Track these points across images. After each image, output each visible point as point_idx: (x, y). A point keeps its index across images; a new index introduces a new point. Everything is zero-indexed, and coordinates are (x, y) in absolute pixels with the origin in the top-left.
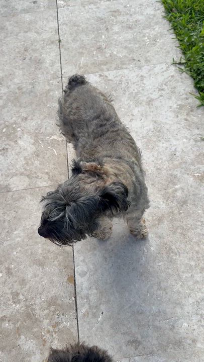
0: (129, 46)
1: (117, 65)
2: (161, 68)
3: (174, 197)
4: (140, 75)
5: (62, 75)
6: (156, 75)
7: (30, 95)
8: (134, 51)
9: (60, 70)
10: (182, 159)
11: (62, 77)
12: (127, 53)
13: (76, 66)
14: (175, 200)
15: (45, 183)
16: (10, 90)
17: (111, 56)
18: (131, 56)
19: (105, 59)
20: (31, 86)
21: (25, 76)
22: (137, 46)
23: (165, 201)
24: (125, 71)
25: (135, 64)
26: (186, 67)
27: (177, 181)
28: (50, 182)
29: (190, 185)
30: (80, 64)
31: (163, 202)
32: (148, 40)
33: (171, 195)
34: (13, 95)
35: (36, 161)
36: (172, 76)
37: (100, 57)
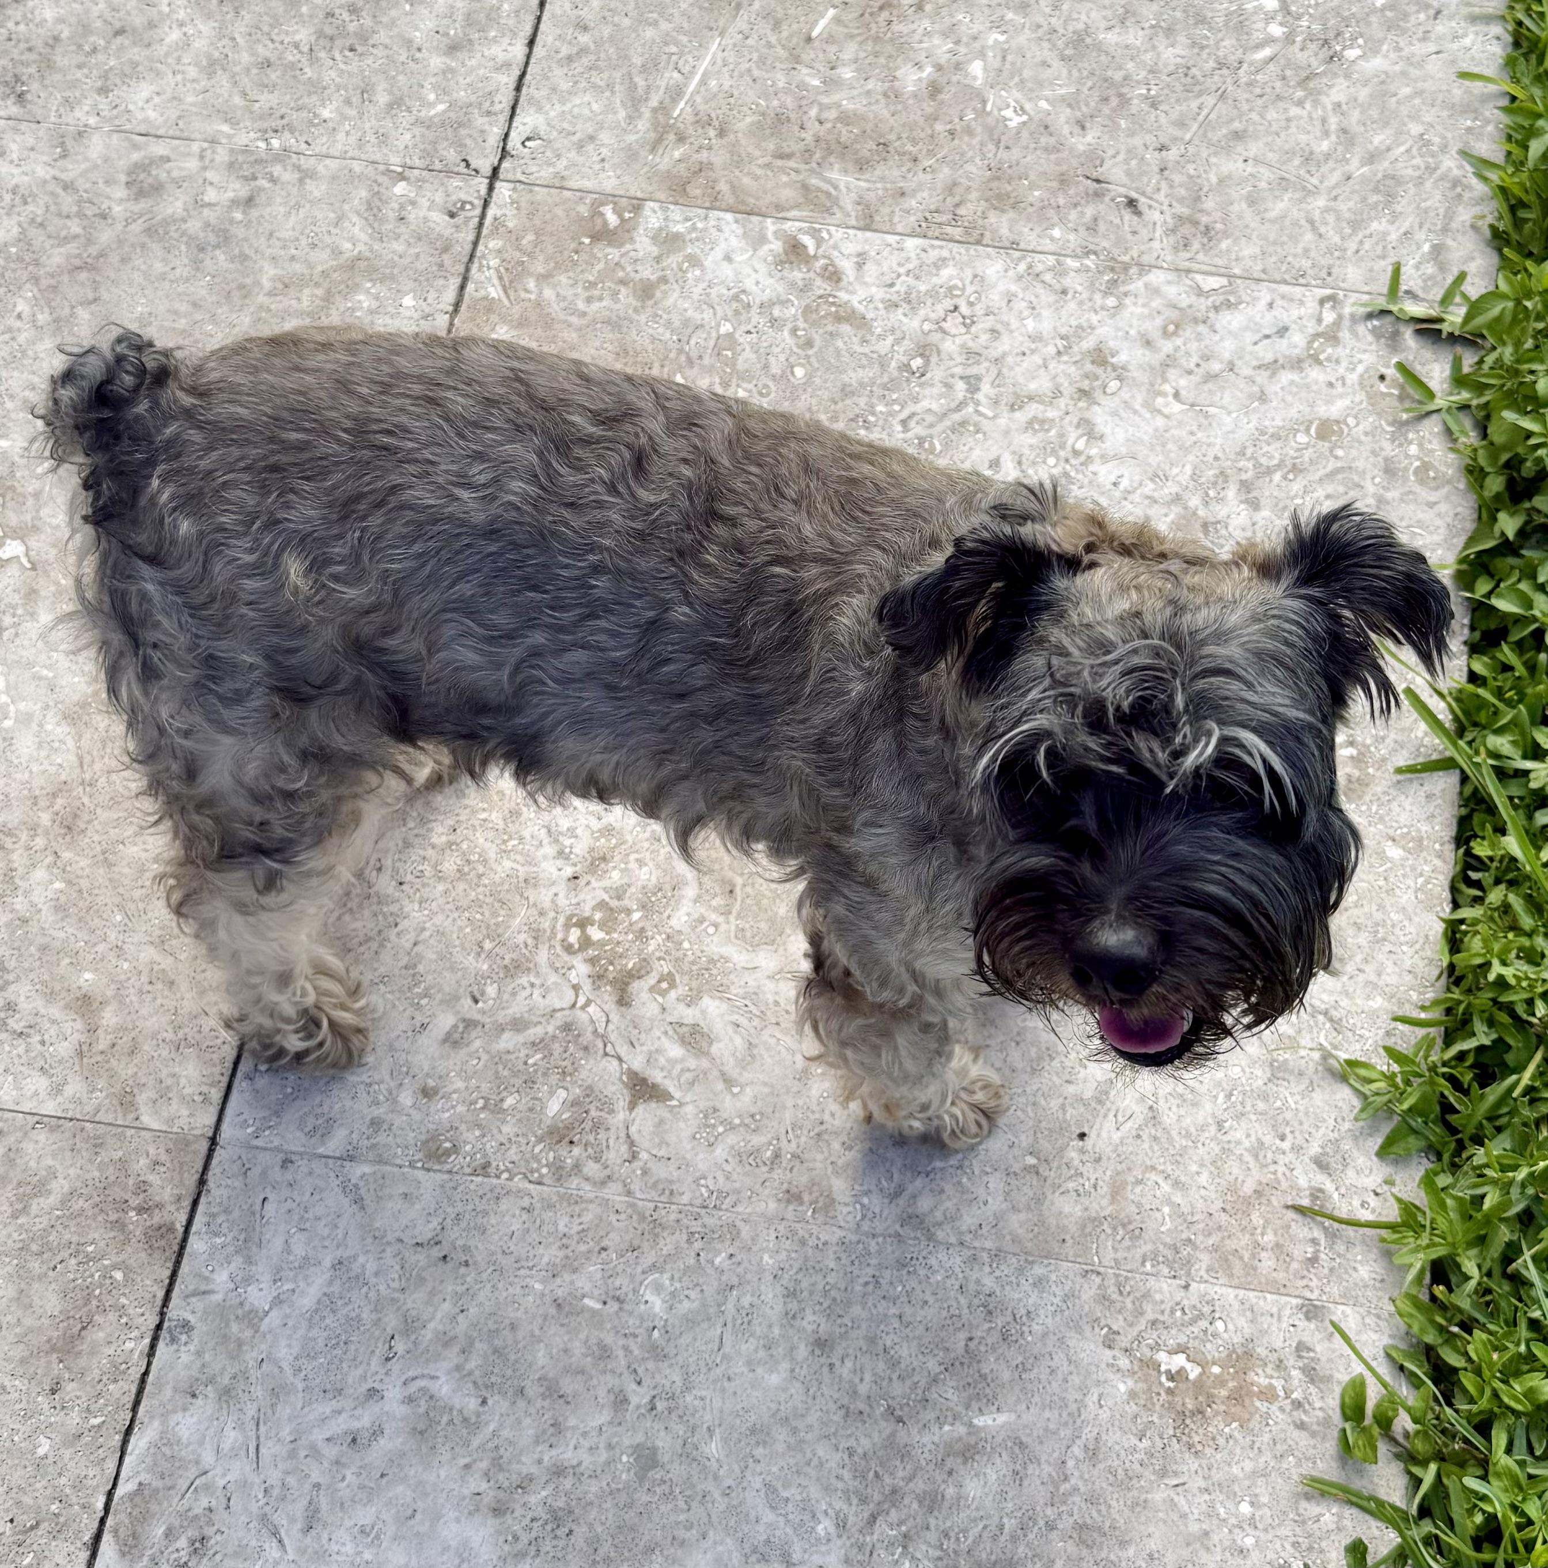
0: (1111, 38)
1: (951, 188)
2: (1268, 321)
3: (932, 1502)
4: (1088, 344)
5: (504, 153)
6: (1211, 377)
7: (197, 264)
8: (1124, 101)
9: (503, 101)
10: (1117, 1191)
11: (495, 170)
12: (1070, 103)
13: (635, 101)
14: (932, 1536)
15: (39, 1083)
16: (72, 170)
17: (934, 89)
18: (1081, 143)
19: (882, 110)
20: (238, 189)
21: (222, 82)
22: (1171, 54)
23: (857, 1517)
24: (993, 267)
25: (1092, 228)
26: (1459, 381)
27: (1006, 1375)
28: (75, 1087)
29: (1088, 1434)
30: (676, 93)
31: (842, 1525)
32: (1276, 30)
33: (919, 1485)
34: (75, 227)
35: (40, 874)
36: (1326, 430)
37: (847, 73)
